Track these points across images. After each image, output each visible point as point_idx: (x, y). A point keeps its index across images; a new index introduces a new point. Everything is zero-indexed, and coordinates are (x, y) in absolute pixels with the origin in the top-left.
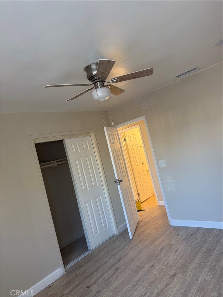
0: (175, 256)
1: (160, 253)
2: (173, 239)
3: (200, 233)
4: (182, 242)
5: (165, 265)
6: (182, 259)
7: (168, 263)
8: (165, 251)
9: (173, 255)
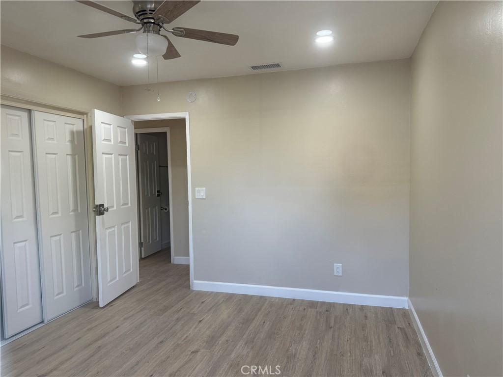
0: (198, 329)
1: (175, 325)
2: (195, 307)
3: (235, 300)
4: (209, 310)
5: (183, 339)
6: (208, 332)
7: (187, 337)
8: (182, 322)
9: (194, 326)
